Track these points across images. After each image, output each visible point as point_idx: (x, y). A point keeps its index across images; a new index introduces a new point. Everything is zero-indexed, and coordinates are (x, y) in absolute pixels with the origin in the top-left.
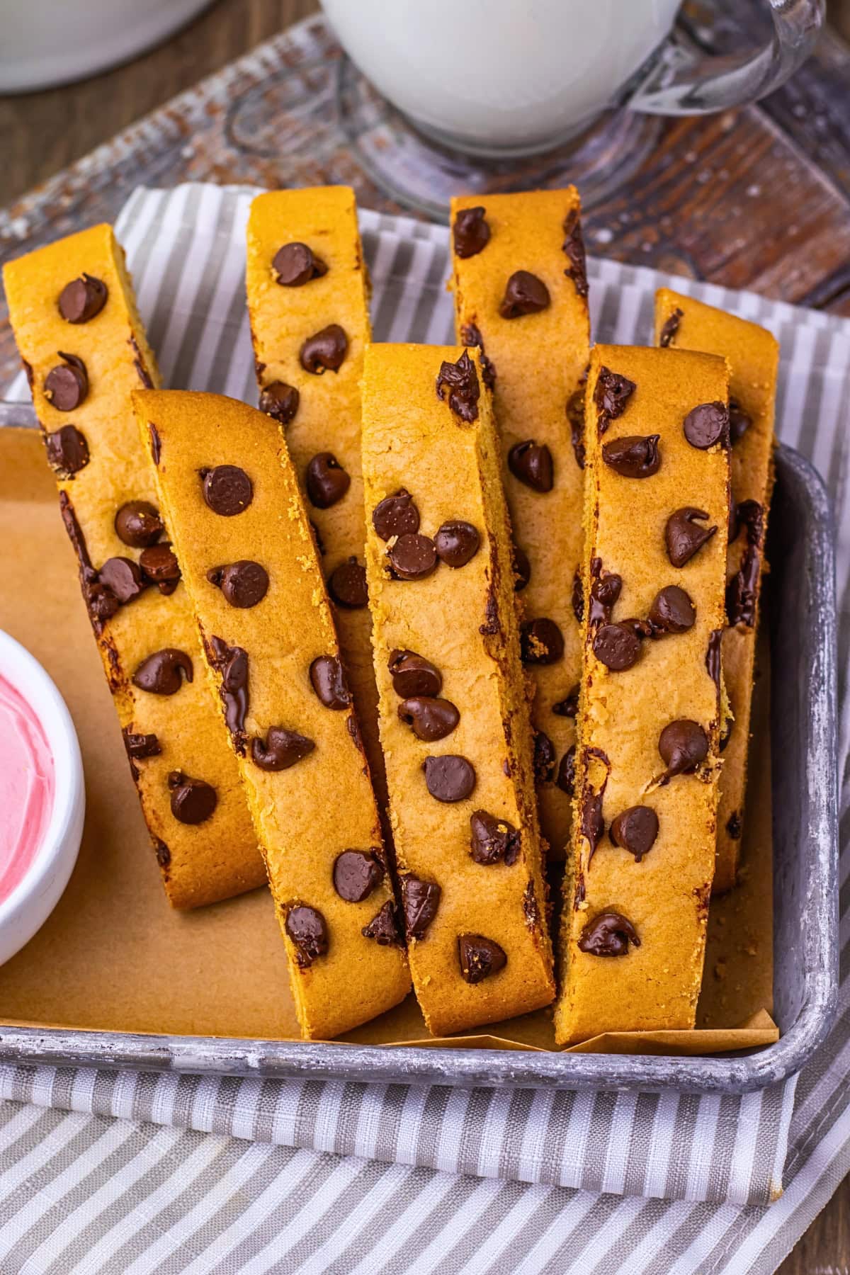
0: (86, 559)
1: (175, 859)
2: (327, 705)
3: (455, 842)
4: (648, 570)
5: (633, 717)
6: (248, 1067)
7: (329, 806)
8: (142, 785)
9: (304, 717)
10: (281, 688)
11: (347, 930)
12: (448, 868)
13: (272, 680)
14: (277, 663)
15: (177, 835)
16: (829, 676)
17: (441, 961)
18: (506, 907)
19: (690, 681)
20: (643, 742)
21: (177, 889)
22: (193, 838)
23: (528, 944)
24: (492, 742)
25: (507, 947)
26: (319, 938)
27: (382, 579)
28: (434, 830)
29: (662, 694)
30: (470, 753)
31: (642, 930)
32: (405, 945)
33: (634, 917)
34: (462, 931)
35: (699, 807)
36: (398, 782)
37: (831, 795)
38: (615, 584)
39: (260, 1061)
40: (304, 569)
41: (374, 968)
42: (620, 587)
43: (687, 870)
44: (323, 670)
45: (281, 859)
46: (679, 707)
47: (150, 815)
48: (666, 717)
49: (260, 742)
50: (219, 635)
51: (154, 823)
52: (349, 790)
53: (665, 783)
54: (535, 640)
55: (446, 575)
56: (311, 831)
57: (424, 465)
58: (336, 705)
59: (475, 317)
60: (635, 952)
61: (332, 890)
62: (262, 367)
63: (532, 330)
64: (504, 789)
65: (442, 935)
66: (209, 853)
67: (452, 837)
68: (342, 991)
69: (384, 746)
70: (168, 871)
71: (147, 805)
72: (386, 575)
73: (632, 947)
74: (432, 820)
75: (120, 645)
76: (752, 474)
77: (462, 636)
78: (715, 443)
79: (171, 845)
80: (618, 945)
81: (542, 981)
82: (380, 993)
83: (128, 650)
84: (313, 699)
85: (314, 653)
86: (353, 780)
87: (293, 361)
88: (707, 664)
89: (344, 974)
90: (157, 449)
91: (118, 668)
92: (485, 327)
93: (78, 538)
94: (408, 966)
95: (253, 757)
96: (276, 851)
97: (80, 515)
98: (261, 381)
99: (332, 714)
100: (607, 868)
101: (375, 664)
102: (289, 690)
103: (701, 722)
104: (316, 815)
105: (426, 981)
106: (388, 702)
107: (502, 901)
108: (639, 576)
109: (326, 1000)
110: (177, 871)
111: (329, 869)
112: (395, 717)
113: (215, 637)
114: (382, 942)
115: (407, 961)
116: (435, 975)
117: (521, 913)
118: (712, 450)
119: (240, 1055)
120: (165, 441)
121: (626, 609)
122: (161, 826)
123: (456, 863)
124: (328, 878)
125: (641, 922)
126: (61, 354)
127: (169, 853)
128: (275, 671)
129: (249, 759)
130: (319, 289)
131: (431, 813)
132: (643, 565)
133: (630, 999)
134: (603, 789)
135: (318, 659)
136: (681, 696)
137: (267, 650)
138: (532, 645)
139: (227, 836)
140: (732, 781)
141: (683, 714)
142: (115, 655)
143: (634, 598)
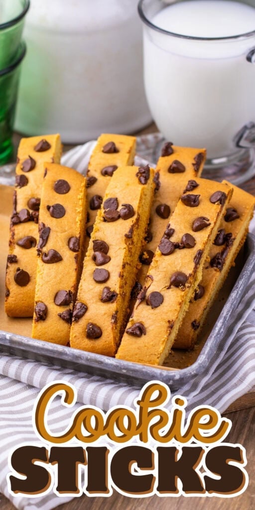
0: (15, 209)
1: (11, 295)
2: (70, 249)
3: (96, 294)
4: (184, 229)
5: (165, 268)
6: (6, 338)
7: (60, 276)
8: (8, 270)
9: (62, 251)
10: (57, 240)
11: (53, 313)
12: (92, 301)
13: (55, 238)
14: (59, 234)
15: (14, 288)
16: (240, 287)
17: (81, 330)
18: (106, 316)
19: (186, 261)
20: (165, 275)
21: (8, 305)
22: (18, 290)
23: (110, 328)
24: (118, 266)
25: (103, 329)
26: (43, 311)
27: (101, 220)
28: (91, 290)
29: (176, 263)
30: (110, 270)
31: (148, 330)
32: (71, 324)
33: (146, 326)
34: (90, 321)
35: (178, 297)
36: (85, 275)
37: (227, 314)
38: (172, 231)
39: (10, 337)
40: (77, 211)
41: (59, 328)
42: (173, 233)
43: (168, 314)
44: (73, 240)
45: (40, 287)
46: (180, 268)
47: (7, 280)
48: (176, 270)
49: (46, 254)
50: (44, 222)
51: (8, 282)
52: (68, 273)
53: (168, 288)
54: (145, 253)
55: (121, 221)
56: (52, 281)
57: (124, 192)
58: (74, 250)
59: (159, 170)
60: (143, 337)
61: (53, 301)
62: (89, 171)
63: (176, 177)
64: (117, 281)
65: (83, 322)
66: (22, 296)
67: (96, 293)
68: (46, 332)
69: (84, 265)
70: (7, 299)
71: (7, 276)
72: (102, 219)
73: (143, 335)
74: (91, 287)
75: (16, 232)
76: (234, 228)
77: (118, 236)
78: (218, 201)
79: (11, 291)
80: (138, 333)
81: (111, 342)
82: (58, 338)
83: (18, 234)
84: (67, 247)
85: (72, 235)
86: (71, 271)
87: (99, 171)
88: (194, 259)
89: (48, 327)
90: (45, 174)
91: (13, 238)
92: (161, 173)
93: (16, 203)
94: (70, 331)
95: (42, 258)
96: (39, 285)
97: (18, 197)
98: (87, 174)
99: (71, 252)
100: (142, 310)
101: (90, 242)
102: (60, 242)
103: (186, 274)
104: (55, 277)
105: (74, 335)
106: (90, 252)
107: (105, 314)
108: (181, 231)
109: (40, 334)
110: (10, 299)
111: (54, 295)
112: (91, 258)
113: (42, 223)
114: (63, 319)
115: (70, 328)
116: (77, 334)
117: (110, 319)
118: (216, 203)
119: (4, 334)
120: (48, 172)
121: (174, 239)
122: (10, 284)
123: (95, 301)
124: (53, 297)
125: (148, 327)
126: (30, 157)
127: (9, 293)
128: (57, 236)
129: (40, 258)
130: (115, 155)
131: (92, 285)
132: (182, 227)
133: (138, 352)
134: (148, 287)
135: (72, 237)
136: (182, 264)
137: (57, 229)
138: (144, 254)
139: (29, 292)
140: (198, 310)
141: (181, 270)
142: (13, 235)
143: (177, 237)
